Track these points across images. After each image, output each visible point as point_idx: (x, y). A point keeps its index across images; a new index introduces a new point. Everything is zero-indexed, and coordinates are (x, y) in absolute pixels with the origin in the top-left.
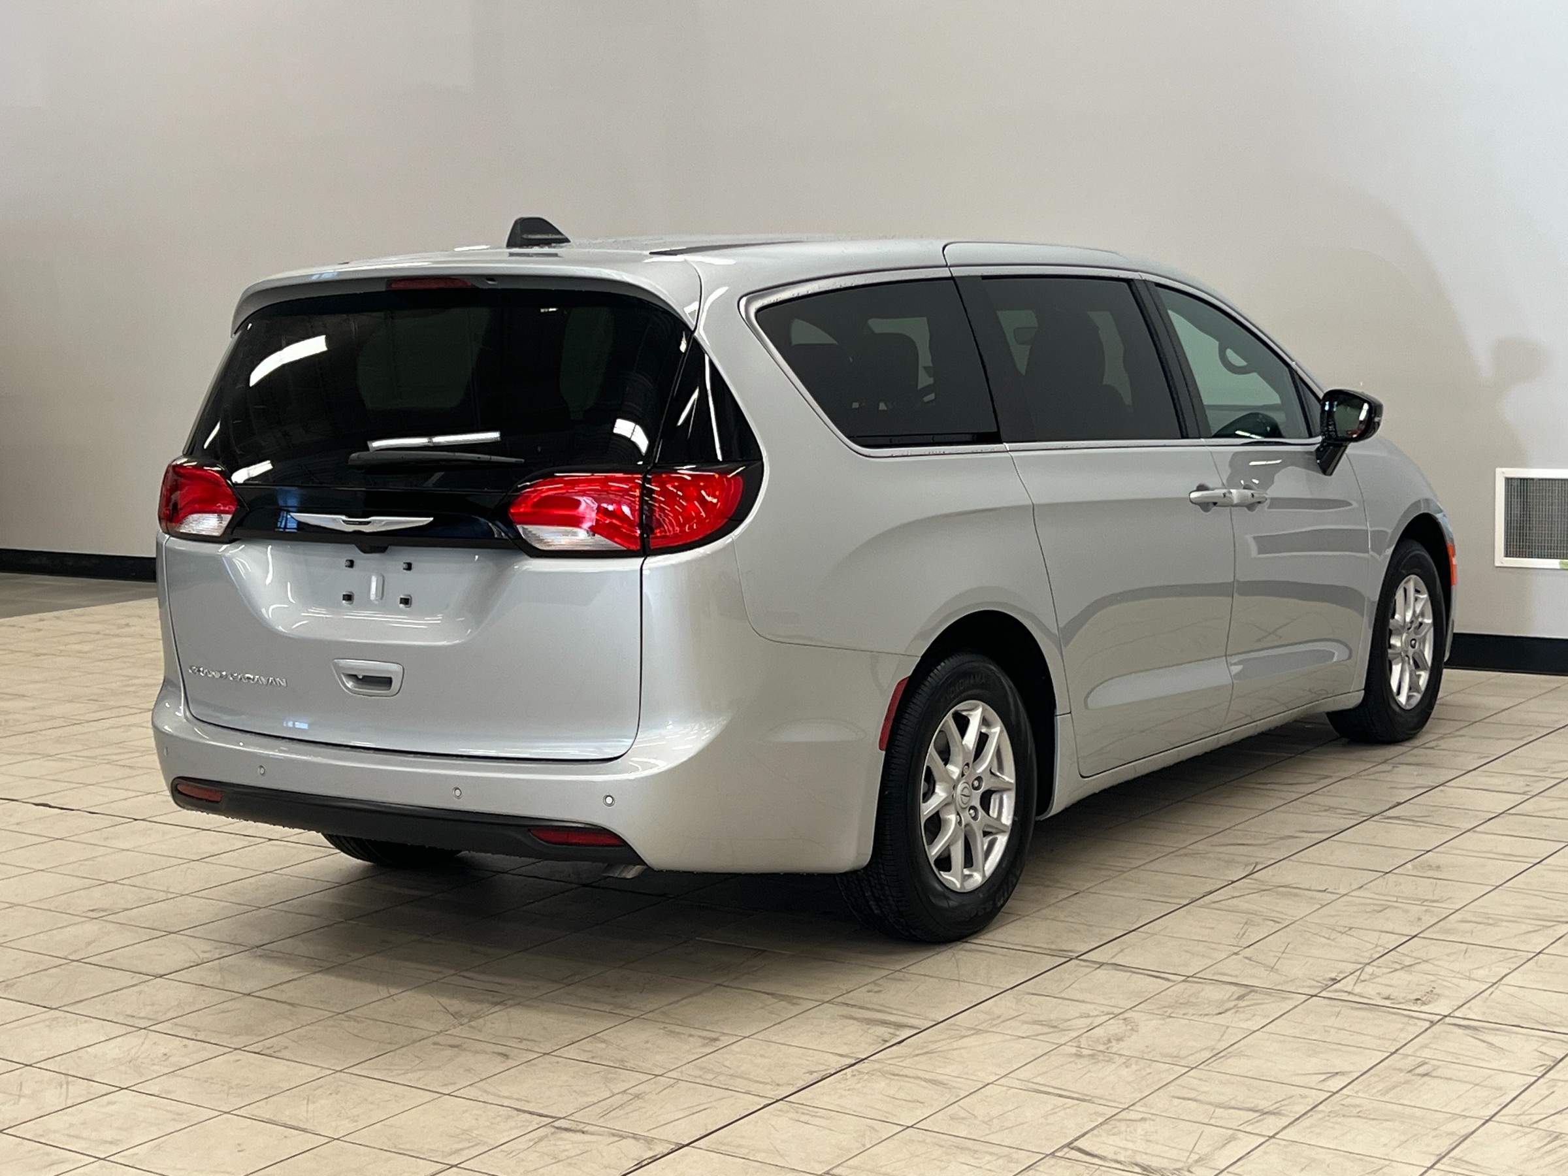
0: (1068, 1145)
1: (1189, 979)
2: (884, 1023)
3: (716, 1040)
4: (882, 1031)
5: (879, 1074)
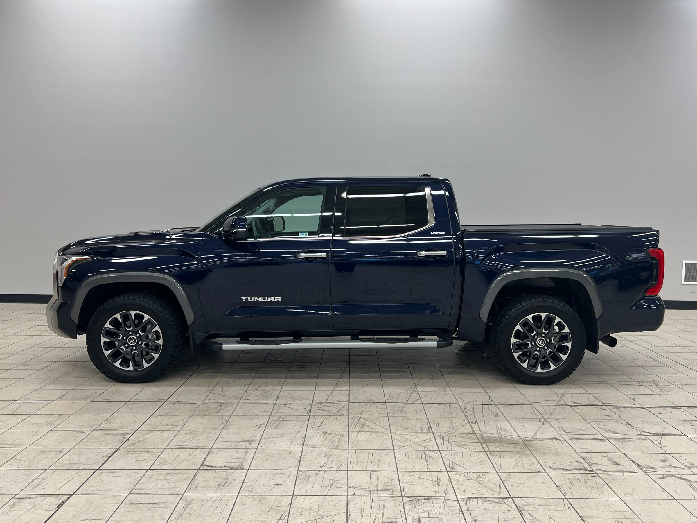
0: (202, 464)
1: (203, 403)
2: (119, 434)
3: (61, 451)
4: (119, 437)
5: (127, 452)
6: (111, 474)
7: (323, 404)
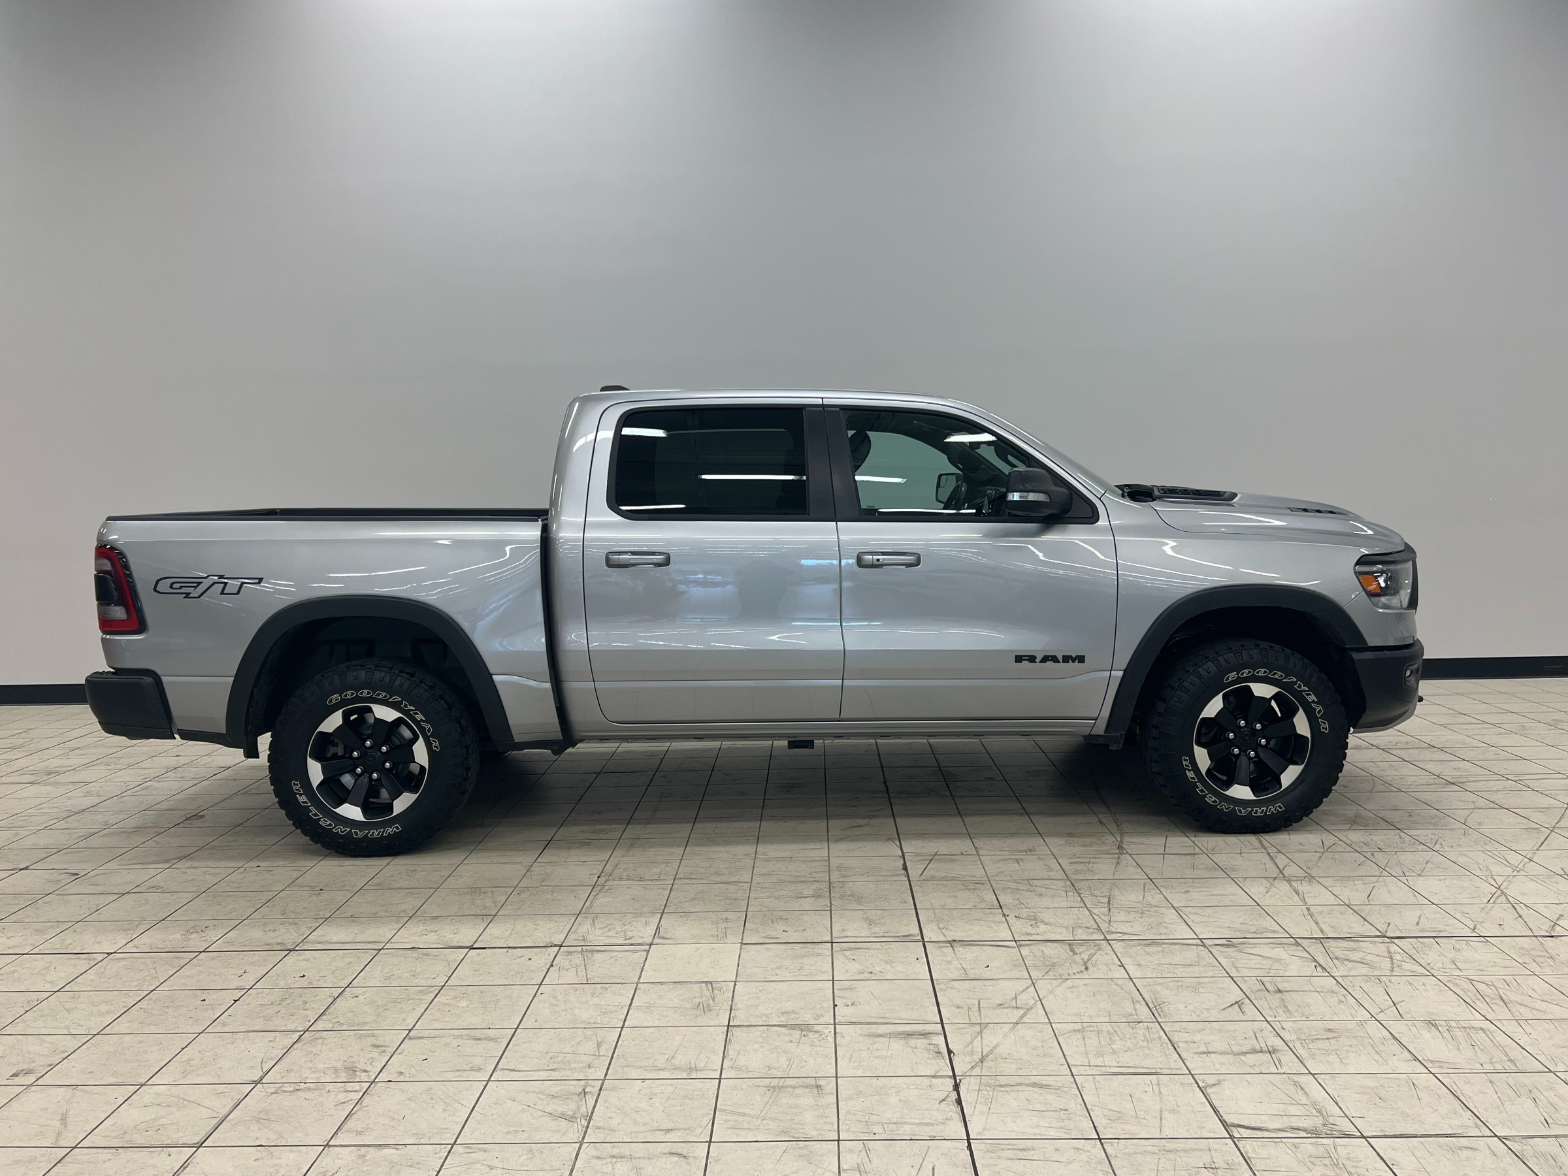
6: (1021, 1154)
7: (1329, 942)
